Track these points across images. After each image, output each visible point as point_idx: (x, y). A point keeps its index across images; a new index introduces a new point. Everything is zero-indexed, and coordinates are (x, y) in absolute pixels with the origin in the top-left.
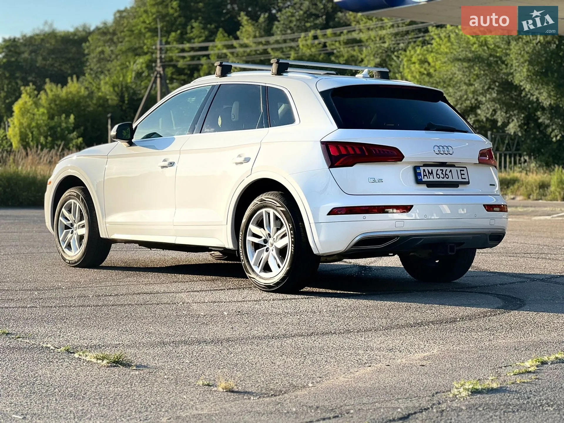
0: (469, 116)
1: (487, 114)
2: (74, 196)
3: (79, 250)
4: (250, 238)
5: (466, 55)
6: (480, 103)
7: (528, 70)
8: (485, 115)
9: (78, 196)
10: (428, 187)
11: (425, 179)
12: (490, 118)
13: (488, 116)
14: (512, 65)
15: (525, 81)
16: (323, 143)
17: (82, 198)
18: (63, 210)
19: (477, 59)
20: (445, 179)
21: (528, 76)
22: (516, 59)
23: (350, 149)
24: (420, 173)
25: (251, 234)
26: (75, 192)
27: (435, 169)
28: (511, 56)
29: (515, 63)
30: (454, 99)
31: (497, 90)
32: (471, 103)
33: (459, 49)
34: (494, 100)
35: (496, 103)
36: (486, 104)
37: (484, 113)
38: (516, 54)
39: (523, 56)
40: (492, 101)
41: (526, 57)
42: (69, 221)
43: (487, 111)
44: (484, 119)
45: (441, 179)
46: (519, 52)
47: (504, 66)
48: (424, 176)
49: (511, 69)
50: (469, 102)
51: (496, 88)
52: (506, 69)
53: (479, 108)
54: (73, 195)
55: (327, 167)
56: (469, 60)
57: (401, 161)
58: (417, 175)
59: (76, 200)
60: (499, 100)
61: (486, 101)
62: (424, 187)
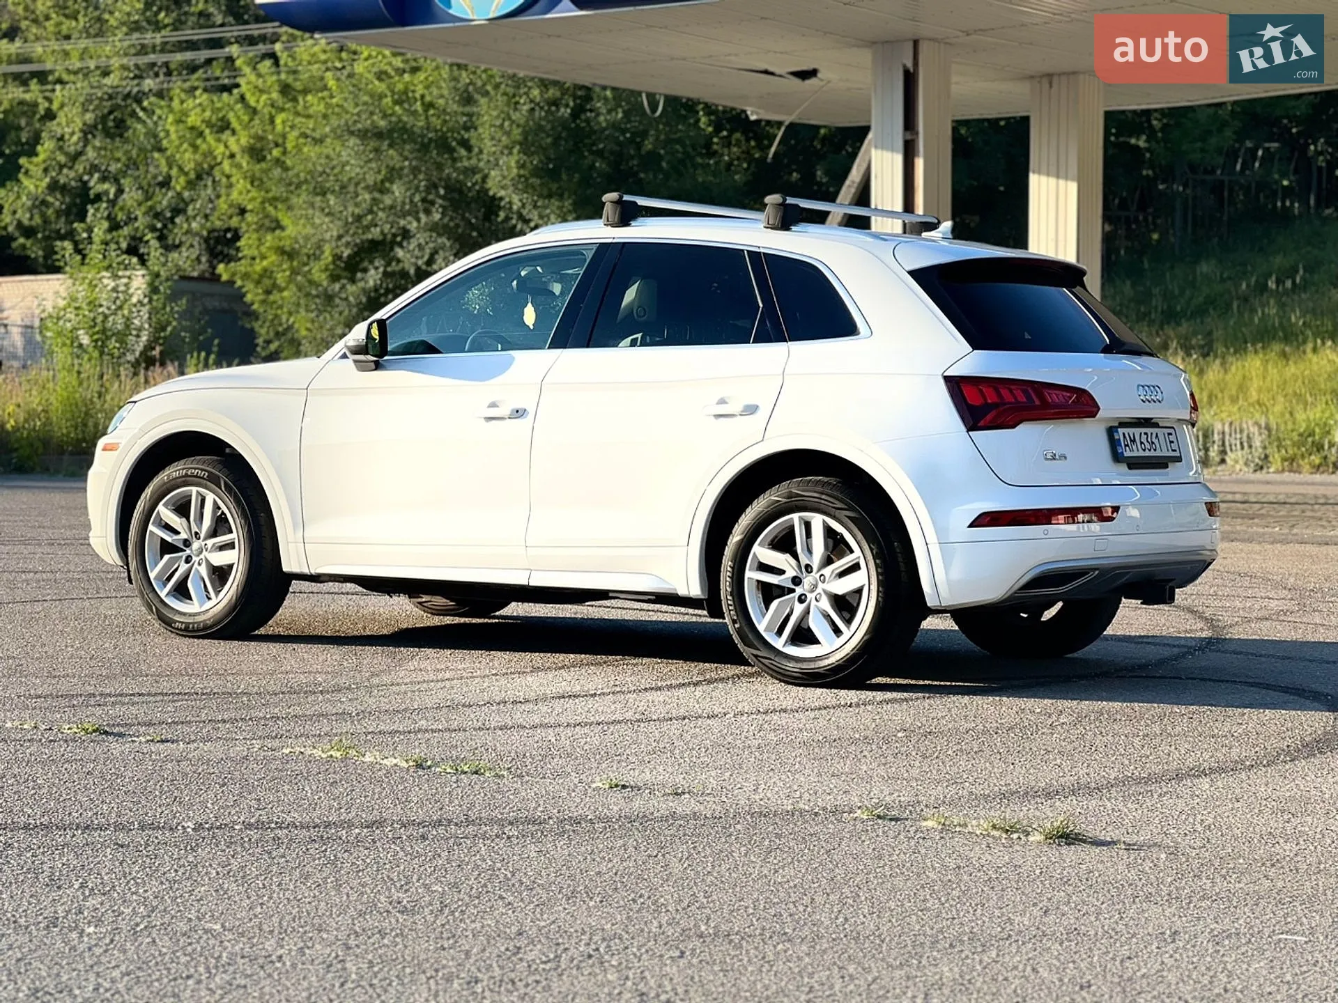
0: (371, 262)
1: (417, 258)
2: (203, 478)
3: (214, 601)
4: (751, 575)
5: (373, 122)
6: (406, 234)
7: (522, 166)
8: (413, 260)
9: (214, 479)
10: (1130, 468)
11: (1127, 454)
12: (424, 267)
13: (420, 262)
14: (481, 152)
15: (511, 188)
16: (948, 380)
17: (226, 483)
18: (161, 508)
19: (395, 134)
20: (1152, 453)
21: (520, 176)
22: (493, 139)
23: (1004, 392)
24: (1119, 440)
25: (756, 565)
26: (202, 470)
27: (1137, 431)
28: (481, 130)
29: (488, 146)
30: (339, 223)
31: (441, 206)
32: (382, 232)
33: (354, 108)
34: (434, 228)
35: (440, 235)
36: (418, 236)
37: (412, 257)
38: (491, 126)
39: (508, 134)
40: (431, 230)
41: (517, 133)
42: (177, 533)
43: (416, 252)
44: (412, 271)
45: (1147, 453)
46: (498, 123)
47: (463, 152)
48: (1126, 446)
49: (479, 160)
50: (378, 229)
51: (440, 201)
52: (469, 158)
53: (400, 245)
54: (196, 476)
55: (963, 428)
56: (379, 135)
57: (1094, 416)
58: (1113, 443)
59: (206, 487)
60: (446, 226)
61: (418, 228)
62: (1123, 468)
